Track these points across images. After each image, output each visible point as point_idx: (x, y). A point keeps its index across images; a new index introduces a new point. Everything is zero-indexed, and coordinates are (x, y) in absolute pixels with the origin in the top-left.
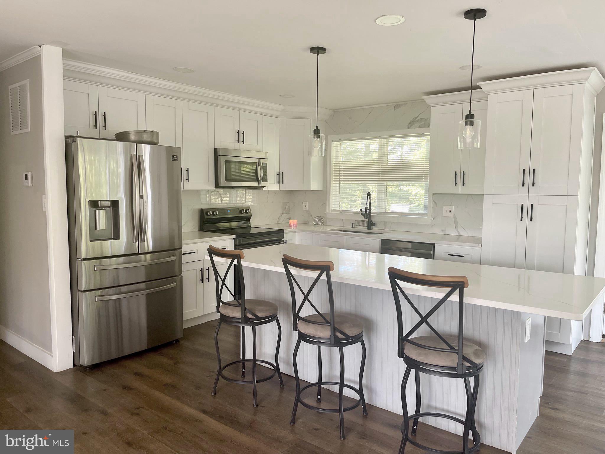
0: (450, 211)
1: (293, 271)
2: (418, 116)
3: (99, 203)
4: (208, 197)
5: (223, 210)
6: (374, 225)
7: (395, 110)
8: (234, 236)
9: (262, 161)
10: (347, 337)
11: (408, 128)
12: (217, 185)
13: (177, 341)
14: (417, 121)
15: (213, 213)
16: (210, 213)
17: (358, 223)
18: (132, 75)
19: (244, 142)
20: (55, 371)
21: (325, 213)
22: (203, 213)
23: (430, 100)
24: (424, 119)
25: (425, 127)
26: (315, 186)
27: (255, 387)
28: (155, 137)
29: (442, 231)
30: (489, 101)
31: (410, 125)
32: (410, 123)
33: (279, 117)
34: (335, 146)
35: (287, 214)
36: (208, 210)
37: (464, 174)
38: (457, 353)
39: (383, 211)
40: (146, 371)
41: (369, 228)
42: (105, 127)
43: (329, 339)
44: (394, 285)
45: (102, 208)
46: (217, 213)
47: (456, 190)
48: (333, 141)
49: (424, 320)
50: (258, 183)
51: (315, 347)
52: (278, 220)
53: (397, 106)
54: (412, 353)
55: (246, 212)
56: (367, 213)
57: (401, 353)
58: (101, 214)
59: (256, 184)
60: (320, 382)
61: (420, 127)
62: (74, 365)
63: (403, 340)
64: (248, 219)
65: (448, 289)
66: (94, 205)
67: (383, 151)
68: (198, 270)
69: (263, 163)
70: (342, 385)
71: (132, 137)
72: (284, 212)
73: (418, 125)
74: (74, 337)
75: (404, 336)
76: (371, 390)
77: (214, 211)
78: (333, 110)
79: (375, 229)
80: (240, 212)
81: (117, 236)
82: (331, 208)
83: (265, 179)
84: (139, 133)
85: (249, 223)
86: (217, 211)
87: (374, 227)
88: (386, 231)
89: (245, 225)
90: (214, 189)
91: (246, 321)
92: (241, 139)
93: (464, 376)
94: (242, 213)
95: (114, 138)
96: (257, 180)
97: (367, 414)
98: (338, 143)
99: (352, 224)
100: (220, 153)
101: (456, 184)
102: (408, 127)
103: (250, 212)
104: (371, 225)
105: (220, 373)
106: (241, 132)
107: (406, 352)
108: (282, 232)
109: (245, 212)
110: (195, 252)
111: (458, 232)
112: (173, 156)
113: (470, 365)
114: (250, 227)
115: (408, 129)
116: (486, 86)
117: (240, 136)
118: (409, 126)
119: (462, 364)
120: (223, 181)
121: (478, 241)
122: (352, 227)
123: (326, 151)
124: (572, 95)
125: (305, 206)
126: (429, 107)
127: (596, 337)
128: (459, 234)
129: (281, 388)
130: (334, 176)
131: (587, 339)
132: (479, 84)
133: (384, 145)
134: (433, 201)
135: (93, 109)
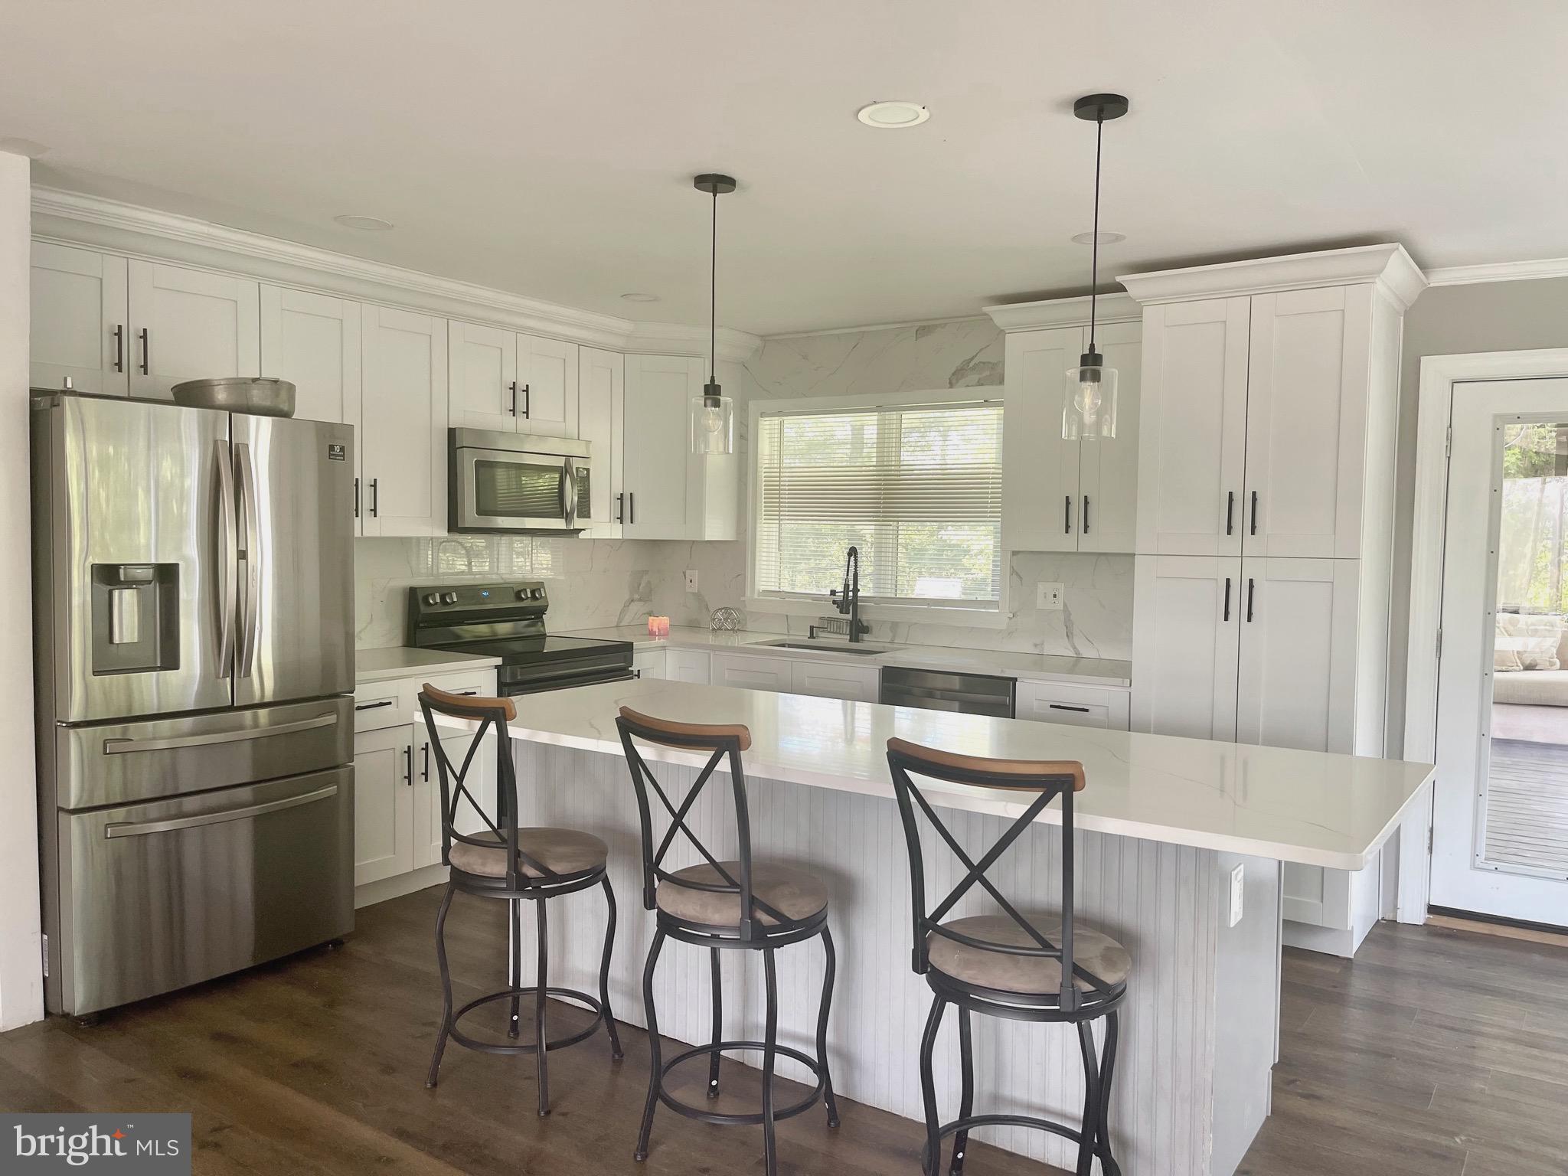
0: (1055, 596)
1: (646, 750)
2: (974, 356)
3: (122, 571)
4: (430, 556)
5: (470, 592)
6: (866, 630)
7: (917, 338)
8: (499, 661)
9: (576, 463)
10: (786, 923)
11: (951, 385)
12: (454, 525)
13: (338, 943)
14: (973, 368)
15: (443, 597)
16: (434, 599)
17: (827, 624)
19: (527, 413)
21: (742, 599)
22: (414, 598)
23: (1002, 315)
24: (989, 363)
25: (992, 384)
26: (716, 528)
27: (543, 1063)
28: (284, 394)
29: (1036, 645)
30: (1144, 323)
31: (956, 377)
32: (953, 374)
33: (623, 351)
34: (767, 427)
35: (643, 603)
36: (428, 592)
37: (1086, 502)
38: (1059, 958)
39: (889, 595)
40: (246, 1028)
41: (855, 637)
42: (145, 367)
43: (739, 929)
44: (902, 785)
45: (129, 584)
46: (455, 599)
47: (1066, 544)
48: (763, 415)
49: (976, 873)
50: (563, 520)
51: (705, 951)
52: (620, 620)
53: (924, 329)
54: (949, 960)
55: (534, 597)
56: (848, 601)
57: (921, 962)
58: (127, 602)
59: (559, 524)
60: (717, 1043)
61: (980, 383)
62: (45, 1015)
63: (925, 927)
64: (538, 613)
65: (1035, 795)
66: (108, 576)
67: (888, 442)
68: (398, 753)
69: (577, 469)
70: (771, 1048)
71: (221, 396)
72: (636, 596)
73: (974, 377)
74: (45, 937)
75: (927, 916)
76: (848, 1060)
77: (445, 592)
78: (762, 336)
79: (868, 642)
80: (518, 596)
81: (170, 661)
82: (757, 587)
83: (584, 511)
84: (239, 384)
85: (540, 624)
86: (454, 594)
87: (866, 637)
88: (895, 646)
89: (532, 631)
90: (446, 534)
91: (521, 885)
92: (521, 406)
93: (1079, 1016)
94: (522, 599)
95: (171, 396)
96: (561, 512)
97: (838, 1125)
98: (776, 420)
99: (812, 628)
100: (462, 440)
101: (1067, 527)
102: (950, 383)
103: (543, 595)
104: (858, 630)
105: (449, 1029)
106: (521, 386)
107: (934, 958)
108: (628, 647)
109: (529, 596)
110: (390, 703)
111: (1075, 648)
112: (332, 448)
113: (1093, 989)
114: (544, 636)
115: (952, 387)
116: (1137, 285)
117: (518, 398)
118: (954, 381)
119: (1073, 987)
120: (469, 515)
121: (1122, 670)
122: (812, 636)
123: (745, 439)
124: (1343, 311)
125: (691, 581)
126: (1001, 333)
127: (1412, 913)
128: (1077, 653)
129: (614, 1062)
130: (764, 505)
131: (1389, 916)
132: (1119, 279)
133: (891, 426)
134: (1013, 569)
135: (114, 320)
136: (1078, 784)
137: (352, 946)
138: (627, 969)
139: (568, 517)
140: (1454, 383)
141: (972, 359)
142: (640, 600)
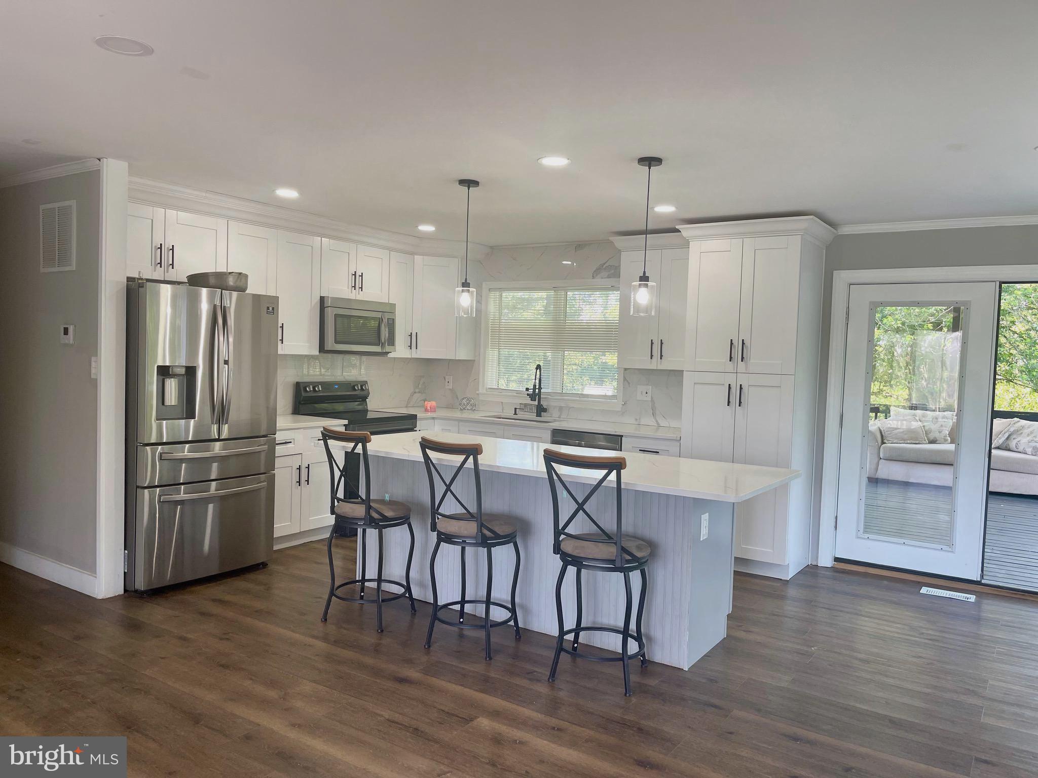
0: (647, 393)
2: (606, 263)
3: (171, 370)
5: (326, 385)
6: (545, 410)
7: (576, 249)
8: (346, 422)
9: (387, 316)
10: (497, 536)
11: (593, 277)
12: (322, 349)
13: (264, 564)
14: (605, 269)
15: (314, 388)
16: (310, 389)
17: (524, 407)
19: (362, 288)
20: (100, 597)
21: (477, 392)
22: (299, 388)
23: (620, 242)
24: (614, 266)
25: (614, 277)
26: (463, 353)
27: (380, 608)
28: (243, 280)
30: (690, 249)
31: (596, 273)
32: (595, 271)
33: (414, 254)
34: (493, 297)
35: (420, 394)
36: (307, 384)
37: (662, 343)
38: (615, 543)
39: (559, 392)
40: (227, 598)
41: (539, 415)
42: (173, 265)
43: (475, 538)
44: (550, 469)
45: (173, 376)
46: (321, 389)
47: (654, 365)
48: (490, 290)
49: (581, 507)
50: (380, 347)
51: (458, 548)
52: (408, 403)
53: (579, 246)
54: (568, 547)
55: (362, 389)
56: (535, 394)
57: (557, 549)
59: (377, 349)
60: (463, 602)
61: (609, 277)
62: (125, 591)
63: (558, 532)
64: (364, 399)
65: (606, 471)
66: (164, 372)
67: (559, 307)
68: (295, 468)
69: (388, 319)
70: (488, 602)
71: (212, 281)
72: (417, 390)
73: (606, 273)
74: (126, 552)
75: (560, 528)
76: (526, 610)
77: (314, 385)
78: (491, 247)
79: (545, 417)
80: (353, 388)
81: (190, 414)
82: (485, 386)
83: (391, 341)
84: (222, 275)
85: (365, 404)
86: (320, 386)
87: (545, 414)
88: (561, 419)
89: (360, 407)
90: (317, 353)
91: (371, 522)
92: (359, 285)
93: (625, 571)
94: (355, 390)
95: (187, 281)
96: (378, 342)
97: (520, 637)
98: (498, 293)
99: (516, 409)
100: (328, 303)
101: (652, 356)
102: (593, 276)
103: (367, 388)
104: (541, 410)
105: (332, 594)
106: (359, 274)
107: (563, 546)
108: (415, 417)
109: (360, 388)
110: (291, 442)
111: (657, 421)
112: (268, 308)
113: (630, 558)
114: (367, 411)
116: (687, 231)
117: (357, 281)
118: (595, 275)
119: (621, 556)
120: (330, 344)
122: (515, 414)
123: (480, 304)
124: (787, 248)
125: (448, 382)
126: (620, 251)
127: (826, 561)
128: (658, 424)
129: (412, 614)
130: (490, 340)
131: (814, 563)
132: (677, 227)
133: (561, 298)
134: (625, 378)
135: (158, 241)
136: (623, 466)
137: (272, 567)
138: (418, 572)
139: (383, 346)
140: (850, 285)
141: (604, 264)
142: (419, 392)
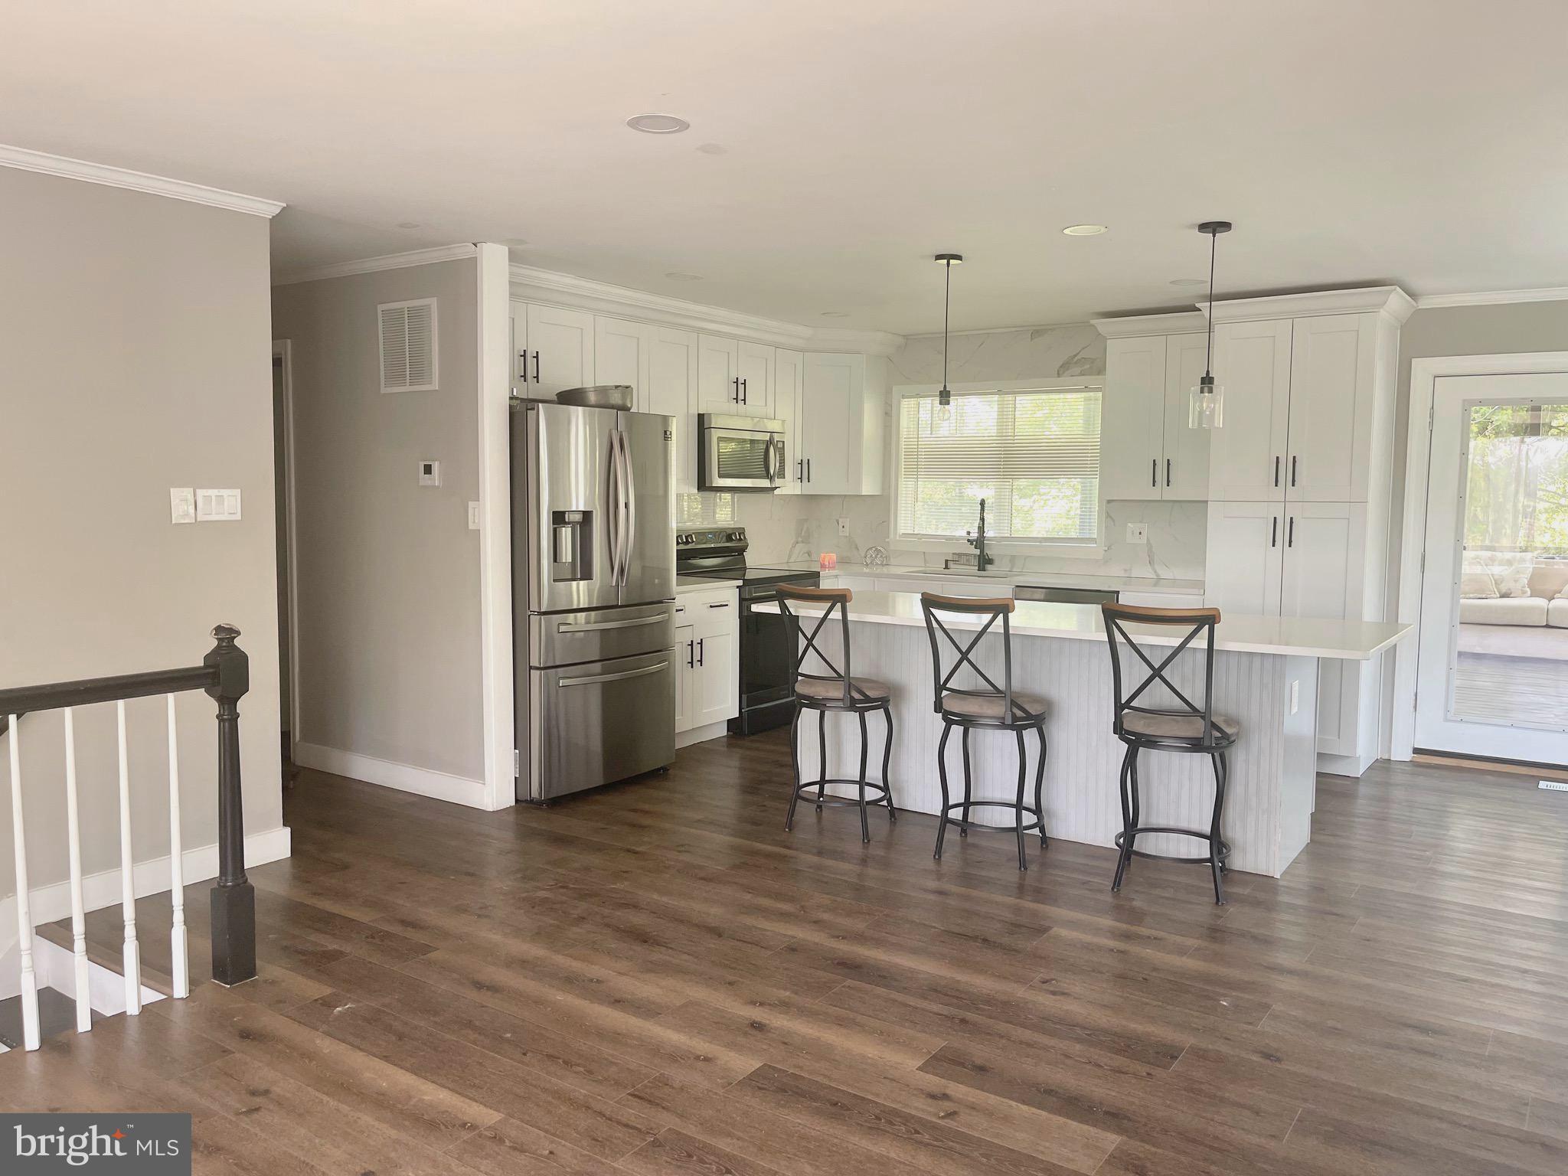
0: (1140, 533)
1: (941, 615)
2: (1078, 353)
3: (567, 516)
4: (686, 509)
5: (700, 534)
6: (990, 562)
7: (1032, 339)
8: (740, 583)
9: (776, 437)
10: (1029, 715)
11: (1059, 375)
12: (699, 485)
13: (665, 769)
14: (1076, 363)
15: (687, 538)
16: (681, 539)
17: (959, 558)
18: (583, 283)
19: (744, 400)
20: (490, 809)
21: (887, 540)
23: (1104, 326)
24: (1094, 358)
25: (1091, 374)
26: (868, 487)
27: (864, 812)
29: (1125, 570)
30: (1216, 336)
31: (1063, 369)
32: (1060, 367)
33: (802, 350)
34: (907, 406)
35: (803, 544)
37: (1169, 464)
38: (1203, 719)
39: (1006, 535)
41: (982, 568)
42: (537, 377)
43: (999, 719)
44: (1111, 627)
45: (569, 523)
46: (694, 540)
47: (1154, 494)
48: (904, 397)
50: (769, 481)
52: (790, 557)
53: (1037, 332)
54: (1134, 723)
55: (739, 539)
56: (980, 542)
57: (1118, 727)
58: (566, 533)
59: (765, 483)
61: (1082, 374)
62: (517, 801)
63: (1121, 708)
64: (741, 551)
65: (1193, 627)
66: (559, 518)
67: (1005, 418)
68: (685, 644)
69: (777, 441)
71: (592, 398)
72: (800, 539)
73: (1078, 370)
74: (517, 751)
75: (1123, 702)
77: (688, 534)
78: (904, 336)
79: (995, 570)
80: (729, 538)
81: (587, 575)
82: (898, 531)
83: (781, 474)
84: (603, 391)
85: (742, 559)
86: (693, 536)
87: (988, 567)
90: (695, 491)
91: (852, 706)
92: (741, 397)
93: (1211, 749)
94: (732, 540)
95: (555, 398)
96: (768, 475)
98: (913, 401)
99: (947, 561)
100: (707, 422)
101: (1154, 482)
102: (1058, 374)
103: (745, 537)
104: (984, 562)
106: (741, 381)
107: (1126, 723)
108: (817, 575)
109: (736, 538)
110: (683, 610)
111: (1155, 572)
112: (666, 433)
113: (1220, 735)
114: (745, 568)
115: (1059, 377)
117: (739, 390)
118: (1061, 372)
119: (1210, 734)
120: (713, 478)
122: (946, 567)
123: (889, 417)
124: (1358, 331)
125: (843, 527)
126: (1105, 339)
127: (1402, 753)
128: (1158, 575)
130: (903, 467)
131: (1386, 757)
132: (1197, 305)
133: (1008, 406)
134: (1108, 513)
135: (521, 347)
136: (1218, 619)
137: (676, 772)
139: (771, 479)
140: (1435, 377)
141: (1075, 356)
142: (803, 542)
